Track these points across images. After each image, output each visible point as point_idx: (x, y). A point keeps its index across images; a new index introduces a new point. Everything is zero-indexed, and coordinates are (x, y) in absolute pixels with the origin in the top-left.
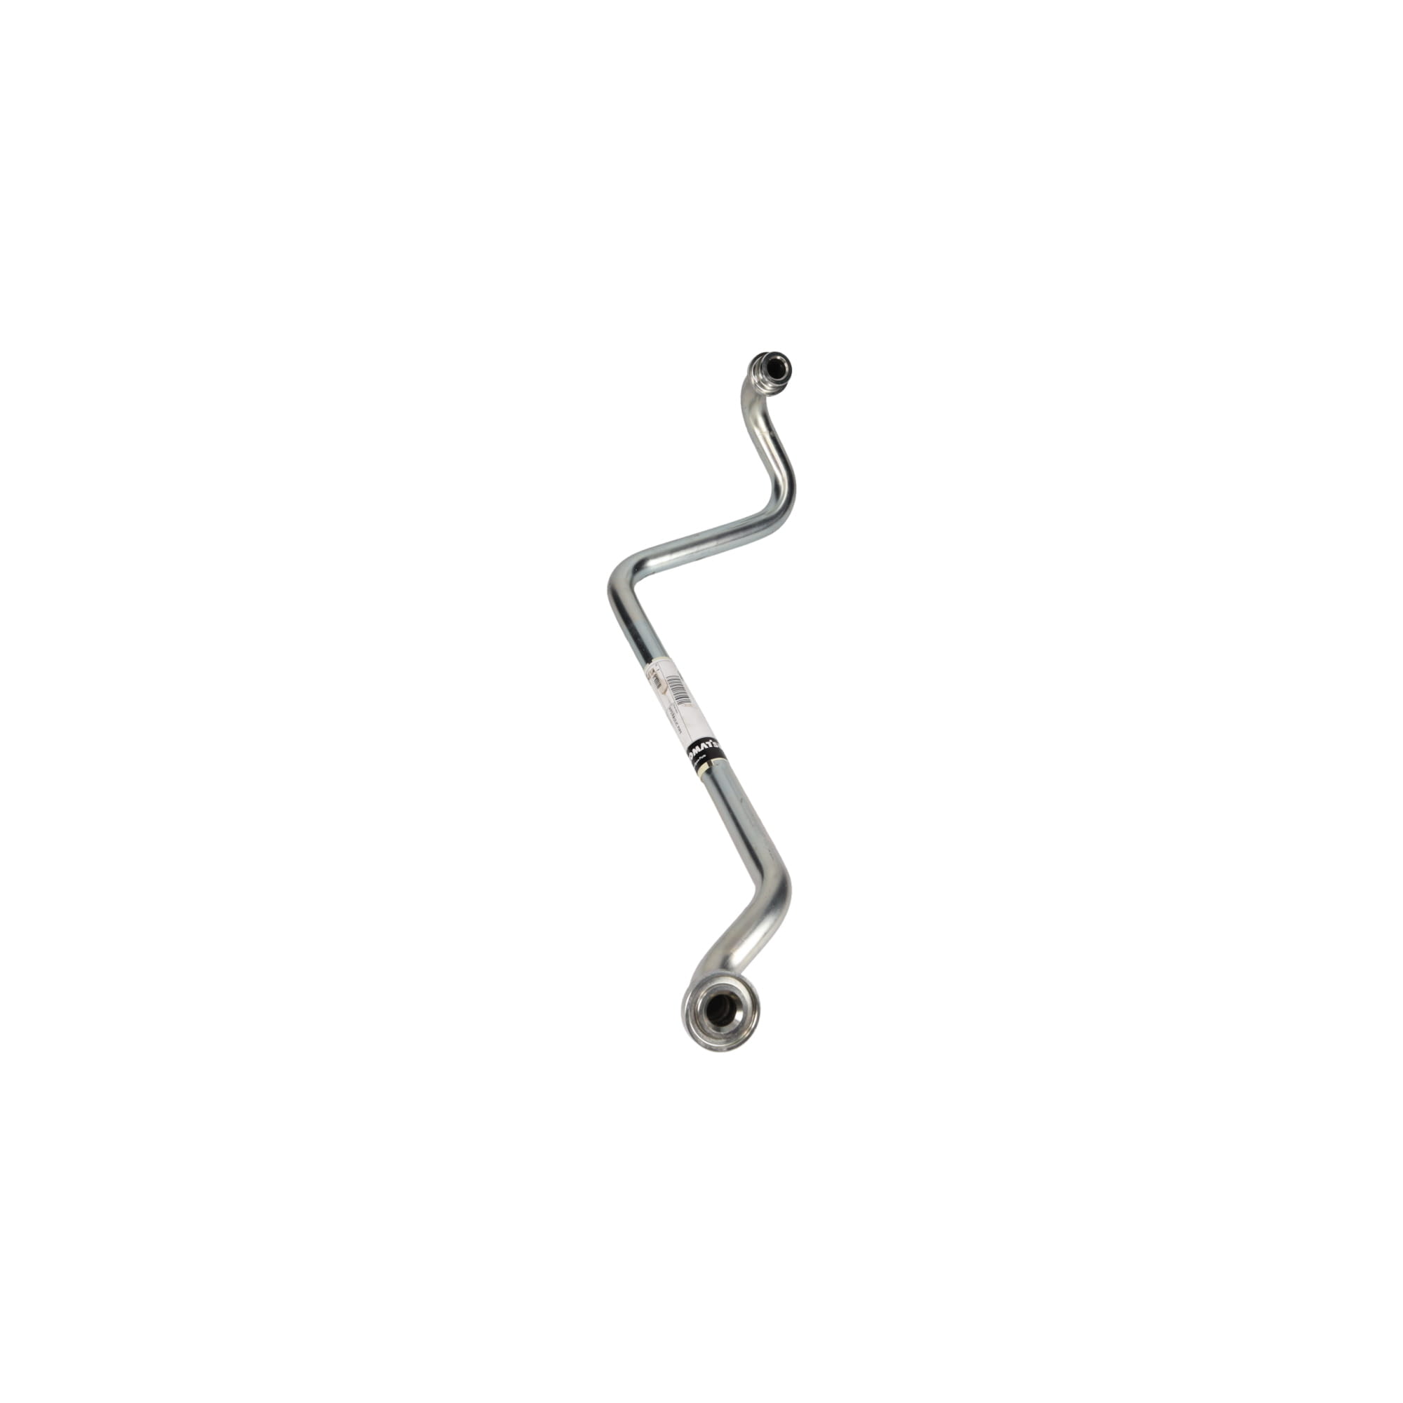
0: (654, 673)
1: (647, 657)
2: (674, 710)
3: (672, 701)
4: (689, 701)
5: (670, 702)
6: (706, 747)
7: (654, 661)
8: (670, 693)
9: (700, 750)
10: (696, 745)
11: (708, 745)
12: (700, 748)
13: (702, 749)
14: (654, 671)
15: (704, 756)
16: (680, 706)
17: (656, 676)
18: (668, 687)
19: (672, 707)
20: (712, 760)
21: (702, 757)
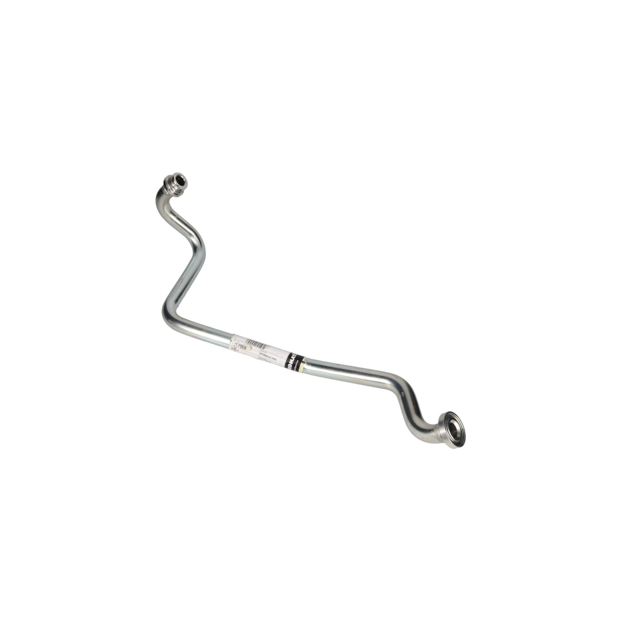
0: (238, 345)
2: (264, 353)
3: (259, 350)
4: (266, 345)
8: (254, 348)
11: (294, 356)
12: (291, 362)
13: (294, 359)
14: (236, 344)
15: (298, 361)
16: (265, 350)
17: (239, 345)
18: (251, 346)
19: (261, 352)
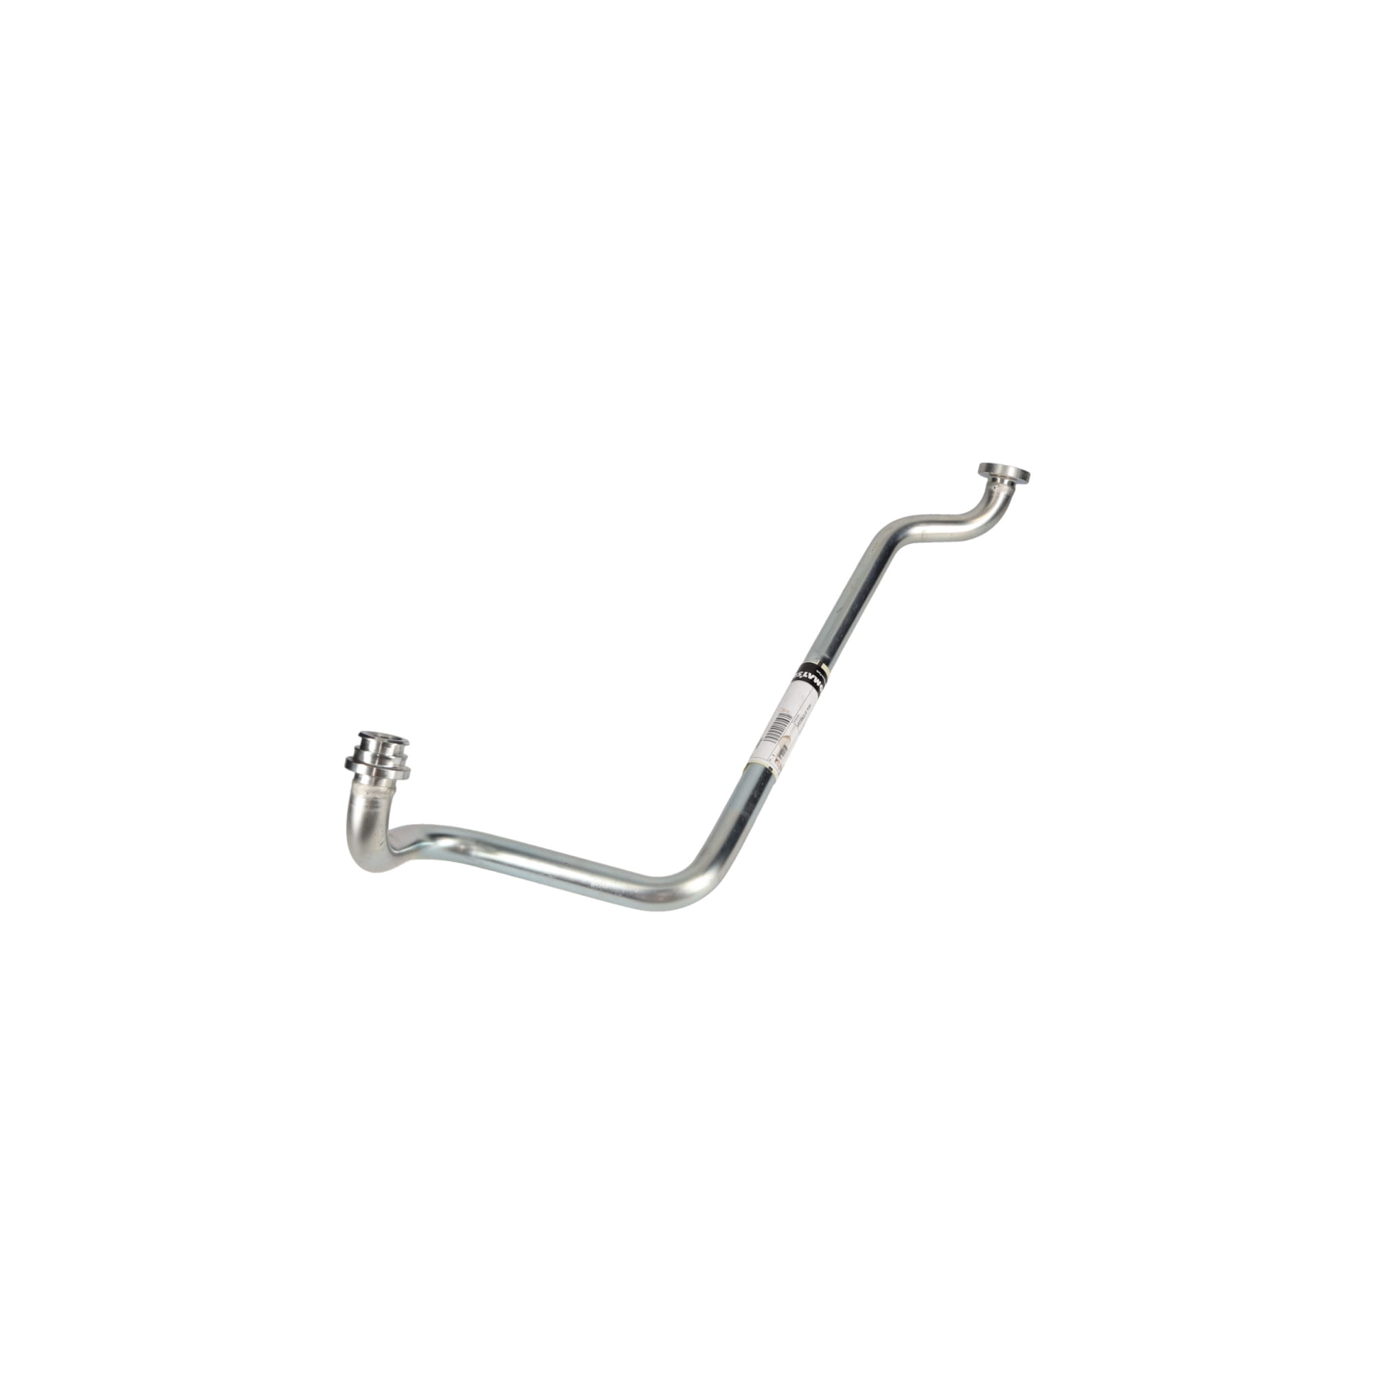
1: (767, 776)
2: (798, 720)
3: (792, 724)
5: (793, 728)
6: (810, 674)
7: (768, 765)
8: (787, 732)
9: (816, 678)
10: (813, 683)
11: (808, 675)
12: (813, 679)
13: (813, 676)
14: (776, 760)
15: (818, 671)
16: (793, 715)
17: (778, 756)
18: (782, 738)
19: (797, 722)
20: (817, 664)
21: (820, 673)
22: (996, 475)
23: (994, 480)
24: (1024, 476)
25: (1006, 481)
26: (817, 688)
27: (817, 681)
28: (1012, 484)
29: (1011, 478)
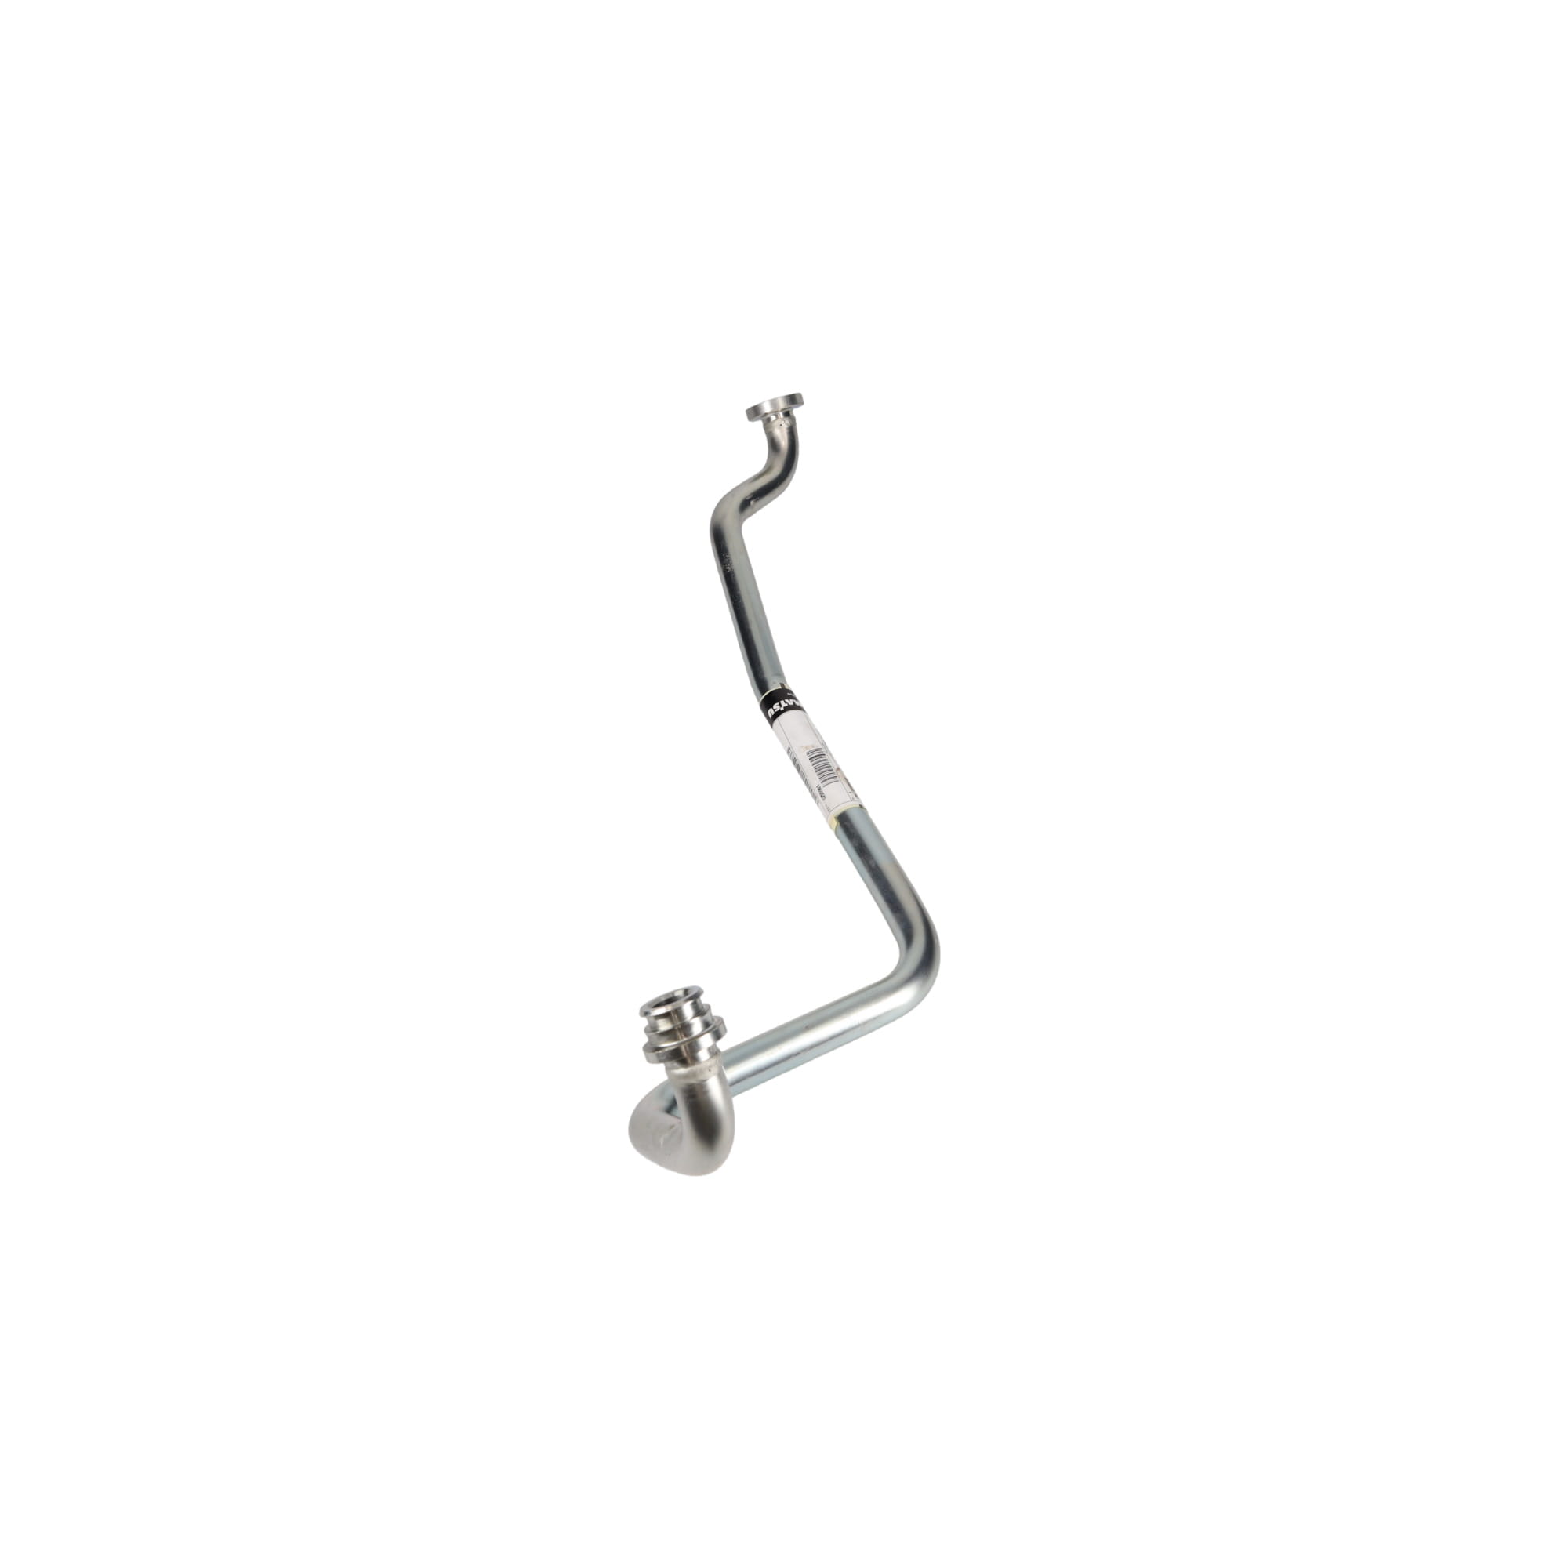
11: (786, 702)
22: (766, 414)
23: (769, 420)
24: (794, 400)
25: (781, 415)
26: (795, 707)
27: (791, 702)
28: (787, 414)
29: (782, 410)
